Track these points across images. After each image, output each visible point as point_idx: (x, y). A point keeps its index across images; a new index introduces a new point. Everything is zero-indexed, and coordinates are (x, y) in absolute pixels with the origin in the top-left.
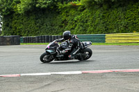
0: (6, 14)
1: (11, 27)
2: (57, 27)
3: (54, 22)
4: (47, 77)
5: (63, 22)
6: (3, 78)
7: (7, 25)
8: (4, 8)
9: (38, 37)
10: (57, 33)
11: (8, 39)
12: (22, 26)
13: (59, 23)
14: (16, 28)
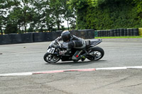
0: (80, 8)
1: (85, 21)
2: (132, 20)
3: (129, 15)
4: (123, 72)
5: (138, 15)
6: (78, 73)
7: (81, 19)
8: (78, 2)
9: (113, 31)
10: (132, 26)
11: (82, 33)
12: (96, 19)
13: (135, 16)
14: (90, 22)
